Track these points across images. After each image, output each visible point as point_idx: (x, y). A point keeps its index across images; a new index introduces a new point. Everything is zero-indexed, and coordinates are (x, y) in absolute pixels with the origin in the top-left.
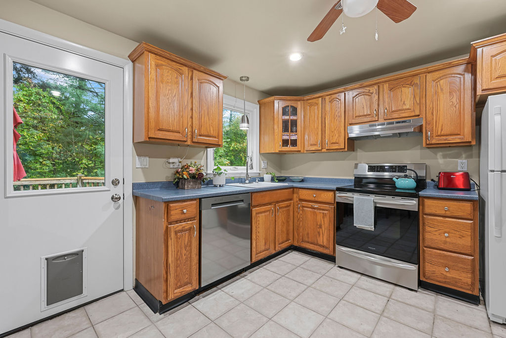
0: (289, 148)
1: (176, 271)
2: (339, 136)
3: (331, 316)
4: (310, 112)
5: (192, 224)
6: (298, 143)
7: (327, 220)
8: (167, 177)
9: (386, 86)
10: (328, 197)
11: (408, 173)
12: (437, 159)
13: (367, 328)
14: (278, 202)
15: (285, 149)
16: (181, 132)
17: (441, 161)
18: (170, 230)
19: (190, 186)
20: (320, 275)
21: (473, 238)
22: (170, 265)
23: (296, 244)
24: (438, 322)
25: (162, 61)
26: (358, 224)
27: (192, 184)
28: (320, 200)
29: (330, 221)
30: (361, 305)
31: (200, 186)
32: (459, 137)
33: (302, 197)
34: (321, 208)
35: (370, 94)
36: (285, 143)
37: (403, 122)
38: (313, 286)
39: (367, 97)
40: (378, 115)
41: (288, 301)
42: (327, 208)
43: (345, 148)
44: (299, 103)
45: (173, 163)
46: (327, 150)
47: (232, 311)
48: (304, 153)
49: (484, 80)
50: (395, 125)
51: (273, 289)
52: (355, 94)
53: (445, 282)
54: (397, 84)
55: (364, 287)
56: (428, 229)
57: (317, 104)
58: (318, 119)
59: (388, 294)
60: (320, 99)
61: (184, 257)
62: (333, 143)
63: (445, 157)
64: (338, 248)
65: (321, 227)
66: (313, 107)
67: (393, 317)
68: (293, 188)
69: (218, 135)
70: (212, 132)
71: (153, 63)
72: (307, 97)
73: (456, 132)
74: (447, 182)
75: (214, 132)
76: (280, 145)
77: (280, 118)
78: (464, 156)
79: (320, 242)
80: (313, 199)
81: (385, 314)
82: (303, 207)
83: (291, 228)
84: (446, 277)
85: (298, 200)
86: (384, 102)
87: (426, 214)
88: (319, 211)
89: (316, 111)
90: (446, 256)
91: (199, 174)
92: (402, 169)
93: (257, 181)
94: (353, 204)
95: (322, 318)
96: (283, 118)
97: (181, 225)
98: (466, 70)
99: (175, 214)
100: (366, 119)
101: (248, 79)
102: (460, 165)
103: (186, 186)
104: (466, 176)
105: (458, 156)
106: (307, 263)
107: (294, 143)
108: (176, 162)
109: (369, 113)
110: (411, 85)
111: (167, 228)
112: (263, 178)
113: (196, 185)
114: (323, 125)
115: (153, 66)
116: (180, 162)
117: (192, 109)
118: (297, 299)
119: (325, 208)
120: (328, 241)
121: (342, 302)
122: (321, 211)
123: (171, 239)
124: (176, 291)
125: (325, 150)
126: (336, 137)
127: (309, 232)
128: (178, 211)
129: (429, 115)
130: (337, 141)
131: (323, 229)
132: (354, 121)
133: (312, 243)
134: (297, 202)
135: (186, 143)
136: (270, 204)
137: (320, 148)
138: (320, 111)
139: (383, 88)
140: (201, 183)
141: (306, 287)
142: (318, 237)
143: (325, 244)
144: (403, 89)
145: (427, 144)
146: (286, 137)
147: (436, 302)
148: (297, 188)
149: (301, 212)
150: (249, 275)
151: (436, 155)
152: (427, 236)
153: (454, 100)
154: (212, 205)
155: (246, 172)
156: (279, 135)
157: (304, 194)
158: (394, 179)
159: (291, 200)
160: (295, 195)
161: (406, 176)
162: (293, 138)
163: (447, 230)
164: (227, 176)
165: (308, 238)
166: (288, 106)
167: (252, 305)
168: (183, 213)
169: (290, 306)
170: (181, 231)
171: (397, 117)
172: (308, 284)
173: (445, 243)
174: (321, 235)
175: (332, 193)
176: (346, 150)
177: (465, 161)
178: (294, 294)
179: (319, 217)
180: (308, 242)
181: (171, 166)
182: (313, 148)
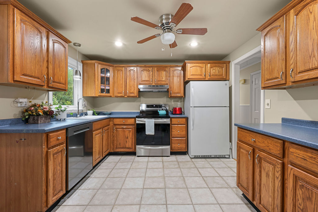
0: (104, 94)
1: (54, 183)
2: (134, 89)
3: (147, 176)
4: (118, 74)
5: (63, 147)
6: (111, 91)
7: (131, 134)
8: (15, 115)
9: (156, 69)
10: (131, 121)
11: (163, 108)
12: (171, 102)
13: (161, 174)
14: (104, 127)
15: (102, 94)
16: (40, 78)
17: (173, 103)
18: (50, 153)
19: (42, 121)
20: (132, 163)
21: (186, 131)
22: (50, 179)
23: (112, 151)
24: (180, 164)
25: (26, 18)
26: (147, 133)
27: (43, 119)
28: (127, 123)
29: (133, 134)
30: (155, 168)
31: (49, 120)
32: (180, 94)
33: (116, 123)
34: (128, 128)
35: (149, 71)
36: (102, 91)
37: (162, 86)
38: (131, 168)
39: (148, 72)
40: (152, 81)
41: (124, 178)
42: (131, 127)
43: (137, 96)
44: (111, 68)
45: (21, 102)
46: (127, 96)
47: (96, 195)
48: (113, 97)
49: (188, 75)
50: (159, 87)
51: (112, 176)
52: (142, 69)
53: (178, 150)
54: (160, 69)
55: (152, 161)
56: (173, 130)
57: (122, 71)
58: (122, 79)
59: (161, 160)
60: (124, 68)
61: (59, 172)
62: (131, 93)
63: (174, 101)
64: (137, 146)
65: (127, 138)
66: (119, 71)
67: (167, 167)
68: (110, 118)
69: (65, 83)
70: (62, 80)
71: (19, 17)
72: (115, 65)
73: (179, 92)
74: (175, 111)
75: (63, 80)
76: (99, 92)
77: (99, 75)
78: (180, 101)
79: (127, 146)
80: (123, 123)
81: (164, 167)
82: (117, 128)
83: (109, 142)
84: (178, 148)
85: (113, 125)
86: (155, 76)
87: (172, 125)
88: (126, 130)
89: (121, 75)
90: (178, 139)
91: (51, 111)
92: (160, 106)
93: (84, 115)
94: (145, 124)
95: (144, 178)
96: (101, 75)
97: (56, 149)
98: (182, 69)
99: (53, 141)
100: (147, 83)
101: (80, 45)
102: (178, 105)
103: (39, 121)
104: (180, 109)
105: (178, 102)
106: (121, 159)
107: (108, 91)
108: (25, 102)
109: (148, 80)
110: (165, 71)
111: (47, 152)
112: (87, 113)
113: (47, 120)
114: (126, 83)
115: (19, 20)
116: (30, 102)
117: (48, 61)
118: (128, 176)
119: (130, 128)
120: (132, 145)
121: (147, 169)
122: (128, 130)
123: (51, 160)
124: (53, 199)
125: (126, 96)
126: (133, 90)
127: (121, 142)
128: (54, 139)
129: (171, 84)
130: (133, 92)
131: (129, 138)
132: (142, 83)
133: (122, 148)
134: (112, 126)
135: (43, 88)
136: (100, 129)
137: (124, 95)
138: (124, 75)
139: (154, 69)
140: (50, 118)
141: (128, 169)
142: (126, 143)
143: (130, 147)
144: (162, 72)
145: (170, 96)
146: (103, 87)
147: (176, 158)
148: (112, 118)
149: (115, 132)
150: (92, 175)
151: (171, 100)
152: (173, 133)
153: (178, 80)
154: (74, 132)
155: (77, 109)
156: (98, 86)
157: (117, 121)
158: (158, 111)
159: (109, 125)
160: (111, 123)
161: (162, 110)
162: (107, 88)
163: (178, 130)
164: (67, 112)
165: (120, 145)
166: (104, 68)
167: (106, 187)
168: (58, 140)
169: (126, 180)
170: (56, 153)
171: (160, 83)
172: (129, 168)
173: (178, 134)
174: (128, 142)
175: (133, 119)
176: (138, 97)
177: (180, 103)
178: (125, 175)
179: (127, 133)
180: (120, 148)
181: (19, 105)
182: (120, 95)
